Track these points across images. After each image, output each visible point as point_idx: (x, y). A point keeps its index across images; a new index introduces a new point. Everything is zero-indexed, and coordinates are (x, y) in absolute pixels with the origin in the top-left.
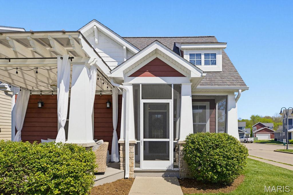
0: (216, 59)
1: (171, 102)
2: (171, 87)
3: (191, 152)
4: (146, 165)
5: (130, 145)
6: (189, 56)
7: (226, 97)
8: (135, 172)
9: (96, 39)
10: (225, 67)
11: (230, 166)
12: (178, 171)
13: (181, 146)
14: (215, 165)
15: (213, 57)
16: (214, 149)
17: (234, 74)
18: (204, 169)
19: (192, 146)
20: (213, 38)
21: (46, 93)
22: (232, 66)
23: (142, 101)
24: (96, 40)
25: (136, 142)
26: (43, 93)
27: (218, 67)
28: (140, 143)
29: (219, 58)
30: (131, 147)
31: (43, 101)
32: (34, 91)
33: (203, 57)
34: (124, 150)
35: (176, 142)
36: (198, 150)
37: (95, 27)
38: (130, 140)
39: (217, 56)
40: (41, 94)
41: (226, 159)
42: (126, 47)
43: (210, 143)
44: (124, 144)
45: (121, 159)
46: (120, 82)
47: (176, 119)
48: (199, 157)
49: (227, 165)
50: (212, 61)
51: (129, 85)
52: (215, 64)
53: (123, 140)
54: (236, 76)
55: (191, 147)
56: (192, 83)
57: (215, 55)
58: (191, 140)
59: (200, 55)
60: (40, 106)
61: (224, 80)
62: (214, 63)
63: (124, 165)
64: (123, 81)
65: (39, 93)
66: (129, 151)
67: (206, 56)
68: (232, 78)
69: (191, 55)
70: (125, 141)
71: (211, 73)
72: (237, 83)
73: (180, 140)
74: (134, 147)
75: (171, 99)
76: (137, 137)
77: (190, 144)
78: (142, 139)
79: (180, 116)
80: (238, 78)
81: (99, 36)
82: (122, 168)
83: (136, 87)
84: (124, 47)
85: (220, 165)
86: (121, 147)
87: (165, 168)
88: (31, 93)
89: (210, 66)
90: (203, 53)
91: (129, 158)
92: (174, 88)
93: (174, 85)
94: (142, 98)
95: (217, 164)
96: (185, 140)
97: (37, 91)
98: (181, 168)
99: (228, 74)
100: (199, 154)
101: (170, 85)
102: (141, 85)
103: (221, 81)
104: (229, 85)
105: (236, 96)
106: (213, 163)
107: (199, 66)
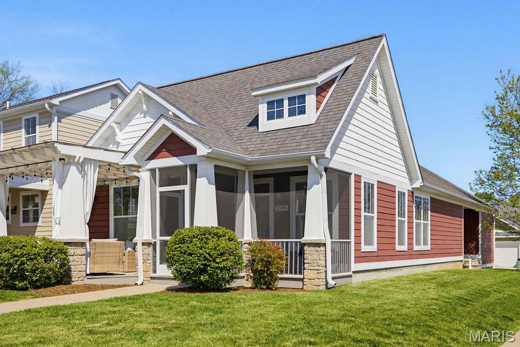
0: (305, 103)
1: (186, 188)
4: (160, 270)
5: (145, 244)
6: (266, 105)
8: (152, 278)
9: (144, 105)
15: (301, 101)
23: (158, 190)
24: (145, 107)
25: (153, 241)
27: (308, 117)
28: (156, 242)
29: (310, 101)
33: (286, 102)
38: (145, 238)
39: (306, 98)
42: (173, 112)
50: (300, 109)
51: (145, 171)
52: (304, 113)
57: (303, 97)
59: (282, 100)
62: (302, 111)
64: (141, 166)
66: (143, 252)
67: (291, 100)
69: (268, 103)
74: (151, 247)
75: (186, 183)
78: (158, 238)
81: (145, 101)
89: (297, 117)
90: (286, 96)
91: (142, 261)
92: (189, 170)
94: (159, 186)
101: (186, 166)
102: (157, 170)
107: (280, 120)
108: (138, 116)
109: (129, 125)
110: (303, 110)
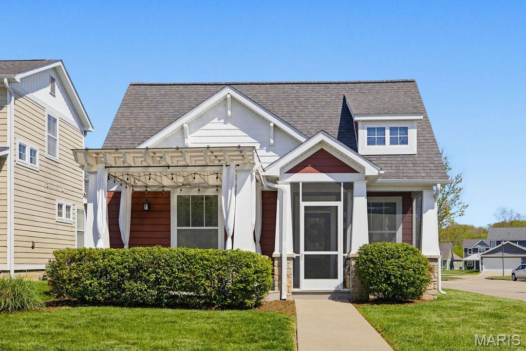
0: (407, 135)
1: (340, 205)
2: (340, 185)
3: (364, 263)
4: (307, 284)
5: (288, 259)
6: (366, 131)
7: (420, 194)
8: (294, 293)
9: (228, 111)
10: (423, 146)
11: (405, 276)
12: (350, 292)
13: (353, 260)
14: (389, 276)
15: (403, 132)
16: (388, 259)
17: (435, 159)
18: (377, 281)
19: (365, 257)
20: (411, 83)
21: (154, 189)
22: (434, 144)
23: (303, 204)
24: (229, 113)
25: (295, 255)
26: (149, 190)
27: (411, 148)
28: (299, 257)
29: (412, 134)
30: (289, 262)
31: (149, 200)
32: (137, 186)
33: (388, 132)
34: (280, 266)
35: (346, 255)
36: (371, 261)
37: (229, 96)
38: (288, 253)
39: (409, 130)
40: (146, 190)
41: (400, 270)
42: (274, 124)
43: (385, 253)
44: (280, 258)
45: (276, 277)
46: (275, 180)
47: (347, 225)
48: (371, 268)
49: (401, 275)
50: (402, 139)
51: (286, 183)
52: (407, 143)
53: (279, 253)
54: (436, 162)
55: (363, 258)
56: (367, 181)
57: (406, 129)
58: (364, 251)
59: (384, 129)
60: (146, 208)
61: (417, 168)
62: (405, 142)
63: (280, 285)
64: (278, 179)
65: (143, 189)
66: (287, 267)
67: (393, 130)
68: (431, 165)
69: (369, 129)
70: (281, 255)
71: (400, 156)
72: (435, 174)
73: (351, 253)
74: (292, 262)
75: (340, 200)
76: (296, 249)
77: (363, 256)
78: (303, 253)
79: (351, 222)
80: (439, 165)
81: (232, 106)
82: (277, 288)
83: (294, 186)
84: (272, 125)
85: (394, 276)
86: (276, 262)
87: (332, 289)
88: (133, 190)
89: (399, 146)
90: (387, 126)
91: (286, 276)
92: (344, 188)
93: (345, 183)
94: (303, 201)
95: (390, 274)
96: (357, 251)
97: (141, 186)
98: (353, 287)
99: (425, 159)
100: (372, 266)
101: (339, 184)
102: (301, 184)
103: (413, 171)
104: (423, 177)
105: (435, 192)
106: (386, 273)
107: (382, 147)
108: (216, 120)
109: (203, 128)
110: (405, 140)
